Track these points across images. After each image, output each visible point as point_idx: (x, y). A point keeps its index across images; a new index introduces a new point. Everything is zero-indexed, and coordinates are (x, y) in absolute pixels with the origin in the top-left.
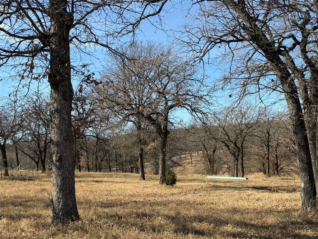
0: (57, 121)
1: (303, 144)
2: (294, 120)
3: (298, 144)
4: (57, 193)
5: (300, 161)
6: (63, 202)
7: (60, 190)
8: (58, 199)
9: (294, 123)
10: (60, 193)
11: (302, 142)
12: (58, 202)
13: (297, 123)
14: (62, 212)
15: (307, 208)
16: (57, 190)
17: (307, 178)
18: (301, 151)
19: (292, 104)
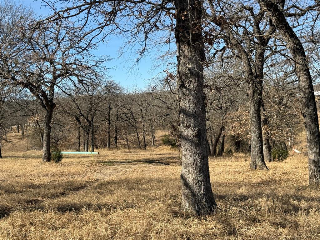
0: (193, 87)
1: (315, 117)
2: (306, 93)
3: (310, 116)
4: (197, 175)
5: (311, 134)
6: (204, 185)
7: (200, 171)
8: (198, 182)
9: (306, 96)
10: (200, 175)
11: (313, 115)
12: (199, 187)
13: (310, 96)
14: (206, 198)
15: (317, 180)
16: (196, 172)
17: (317, 150)
18: (313, 123)
19: (305, 76)
